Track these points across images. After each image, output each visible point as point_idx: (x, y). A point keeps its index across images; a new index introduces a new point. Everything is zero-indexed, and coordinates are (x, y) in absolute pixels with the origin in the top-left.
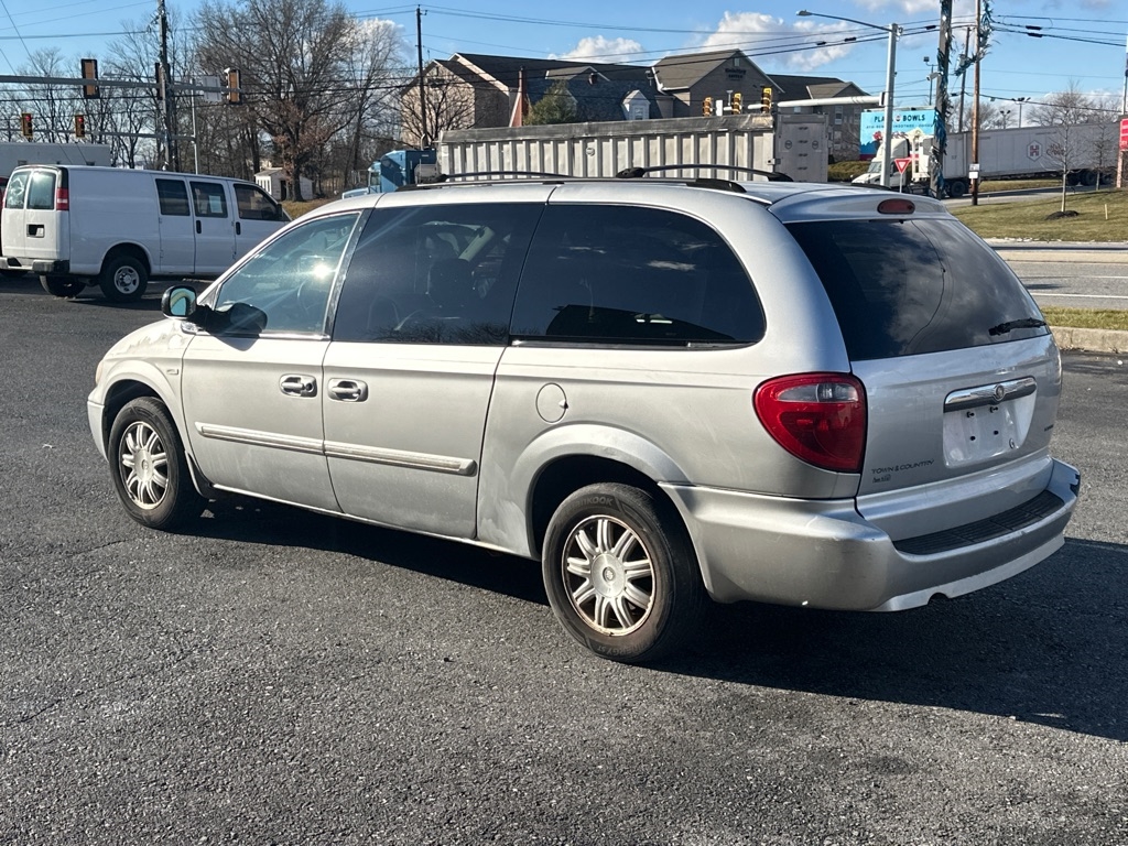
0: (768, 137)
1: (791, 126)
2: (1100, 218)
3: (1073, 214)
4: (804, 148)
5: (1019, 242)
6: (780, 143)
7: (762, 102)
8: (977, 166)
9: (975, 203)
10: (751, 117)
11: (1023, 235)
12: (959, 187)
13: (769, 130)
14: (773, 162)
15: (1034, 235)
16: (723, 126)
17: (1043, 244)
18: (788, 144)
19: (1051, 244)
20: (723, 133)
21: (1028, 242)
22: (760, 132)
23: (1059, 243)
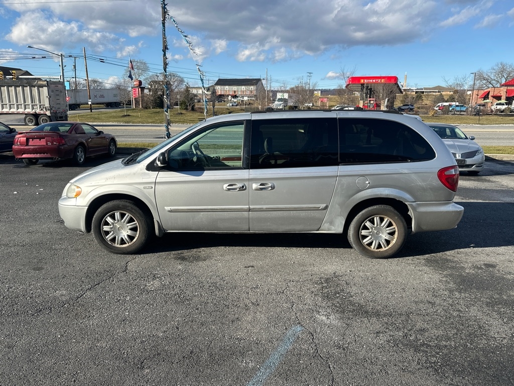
0: (45, 89)
1: (53, 85)
2: (137, 117)
3: (129, 115)
4: (58, 93)
5: (119, 124)
6: (50, 91)
7: (13, 76)
8: (90, 100)
9: (91, 111)
10: (38, 81)
11: (120, 122)
12: (74, 107)
13: (45, 86)
14: (49, 97)
15: (122, 121)
16: (26, 84)
17: (127, 124)
18: (52, 91)
19: (129, 124)
20: (27, 86)
21: (122, 124)
22: (42, 86)
23: (131, 124)
